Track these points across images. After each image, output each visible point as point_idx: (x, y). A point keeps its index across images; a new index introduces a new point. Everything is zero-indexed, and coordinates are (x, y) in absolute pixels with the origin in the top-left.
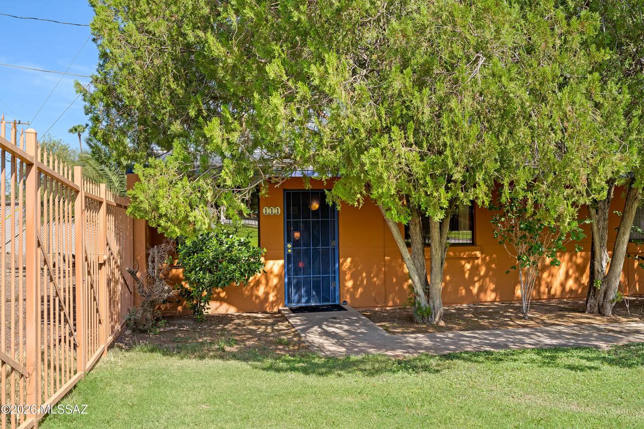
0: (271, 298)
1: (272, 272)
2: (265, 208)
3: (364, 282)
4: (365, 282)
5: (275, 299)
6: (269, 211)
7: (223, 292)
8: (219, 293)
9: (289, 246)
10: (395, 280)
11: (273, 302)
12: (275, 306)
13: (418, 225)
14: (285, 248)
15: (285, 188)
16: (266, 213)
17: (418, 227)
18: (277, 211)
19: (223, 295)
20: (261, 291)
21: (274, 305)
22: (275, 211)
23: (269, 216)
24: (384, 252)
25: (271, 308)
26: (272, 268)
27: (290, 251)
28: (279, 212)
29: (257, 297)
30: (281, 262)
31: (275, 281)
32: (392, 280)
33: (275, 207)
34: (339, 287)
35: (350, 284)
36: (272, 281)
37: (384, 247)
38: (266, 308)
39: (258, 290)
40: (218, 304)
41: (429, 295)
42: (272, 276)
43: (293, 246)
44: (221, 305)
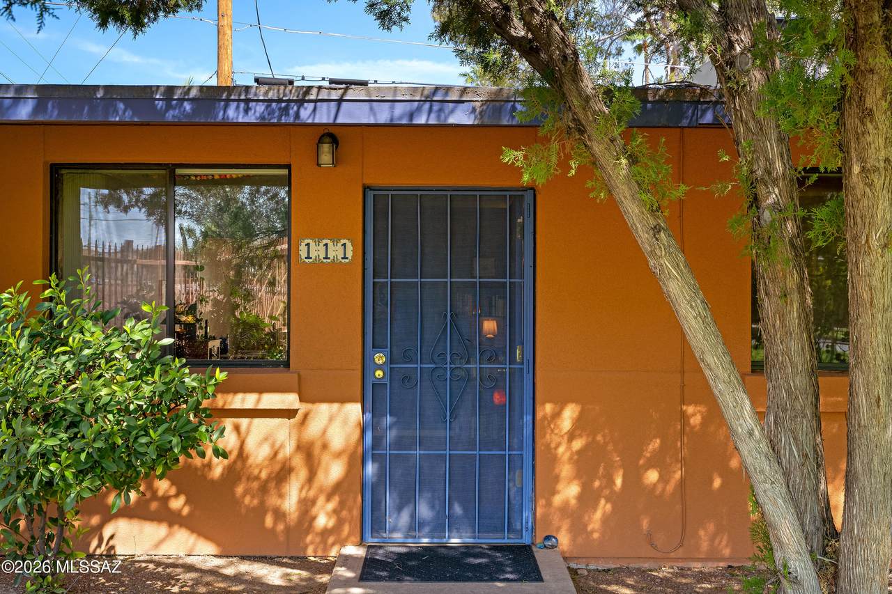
0: (322, 521)
1: (325, 446)
2: (307, 241)
3: (613, 483)
4: (619, 482)
5: (331, 524)
6: (317, 251)
7: (177, 496)
8: (166, 499)
9: (380, 359)
10: (717, 483)
11: (325, 533)
12: (333, 544)
13: (796, 296)
14: (366, 365)
15: (368, 182)
16: (308, 257)
17: (796, 305)
18: (342, 251)
19: (177, 504)
20: (291, 500)
21: (331, 540)
22: (335, 251)
23: (318, 265)
24: (683, 386)
25: (321, 546)
26: (324, 432)
27: (379, 374)
28: (350, 254)
29: (279, 515)
30: (354, 410)
31: (335, 471)
32: (711, 481)
33: (335, 240)
34: (534, 490)
35: (569, 491)
36: (327, 471)
37: (682, 372)
38: (306, 547)
39: (281, 496)
40: (161, 530)
41: (836, 576)
42: (326, 458)
43: (391, 360)
44: (169, 535)
